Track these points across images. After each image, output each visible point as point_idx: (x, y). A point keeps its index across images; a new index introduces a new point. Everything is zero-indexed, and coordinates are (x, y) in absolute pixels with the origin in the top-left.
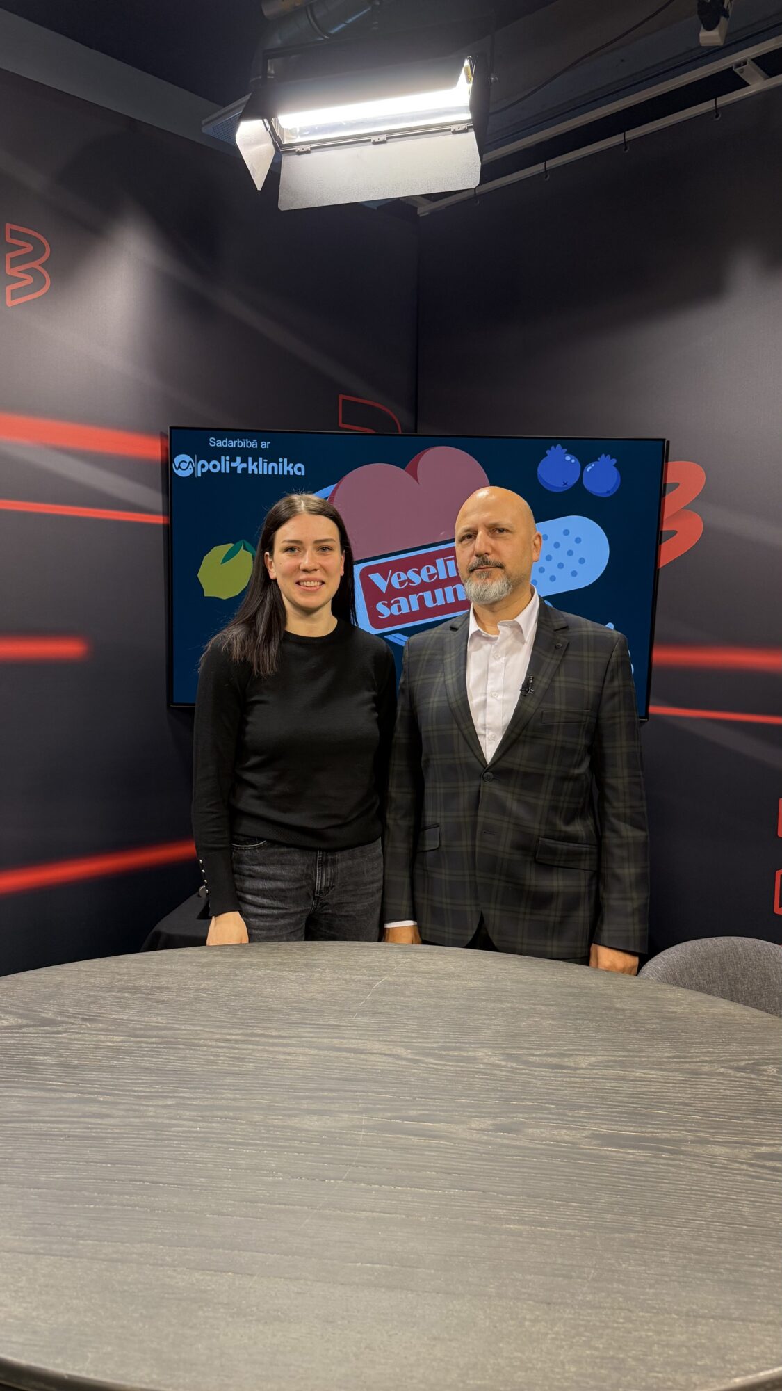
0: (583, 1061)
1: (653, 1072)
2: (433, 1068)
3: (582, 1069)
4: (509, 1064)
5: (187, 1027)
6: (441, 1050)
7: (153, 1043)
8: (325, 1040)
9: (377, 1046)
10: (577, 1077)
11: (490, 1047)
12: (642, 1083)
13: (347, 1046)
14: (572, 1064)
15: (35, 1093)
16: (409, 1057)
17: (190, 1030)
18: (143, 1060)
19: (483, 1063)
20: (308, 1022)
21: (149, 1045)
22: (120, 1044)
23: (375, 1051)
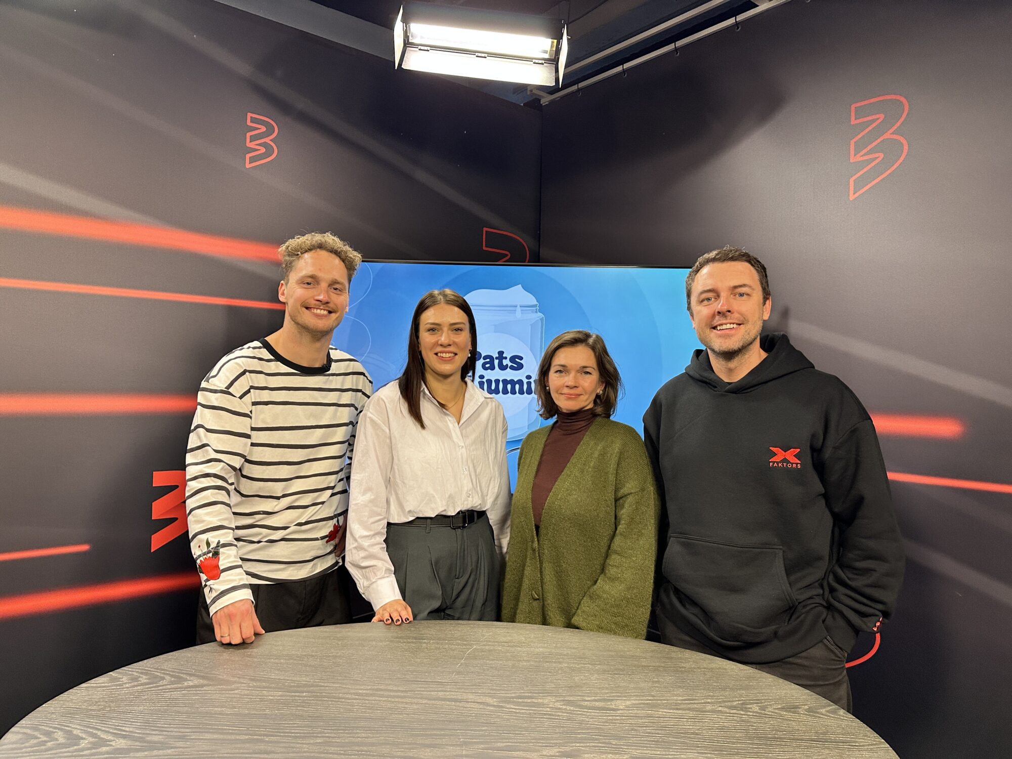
0: (621, 704)
1: (671, 711)
2: (513, 712)
3: (622, 710)
4: (568, 708)
5: (329, 685)
6: (519, 699)
7: (304, 697)
8: (432, 693)
9: (471, 697)
10: (617, 716)
11: (554, 696)
12: (664, 719)
13: (449, 697)
14: (613, 707)
15: (215, 736)
16: (495, 704)
17: (332, 687)
18: (297, 709)
19: (550, 708)
20: (419, 680)
21: (301, 698)
22: (279, 698)
23: (470, 701)
